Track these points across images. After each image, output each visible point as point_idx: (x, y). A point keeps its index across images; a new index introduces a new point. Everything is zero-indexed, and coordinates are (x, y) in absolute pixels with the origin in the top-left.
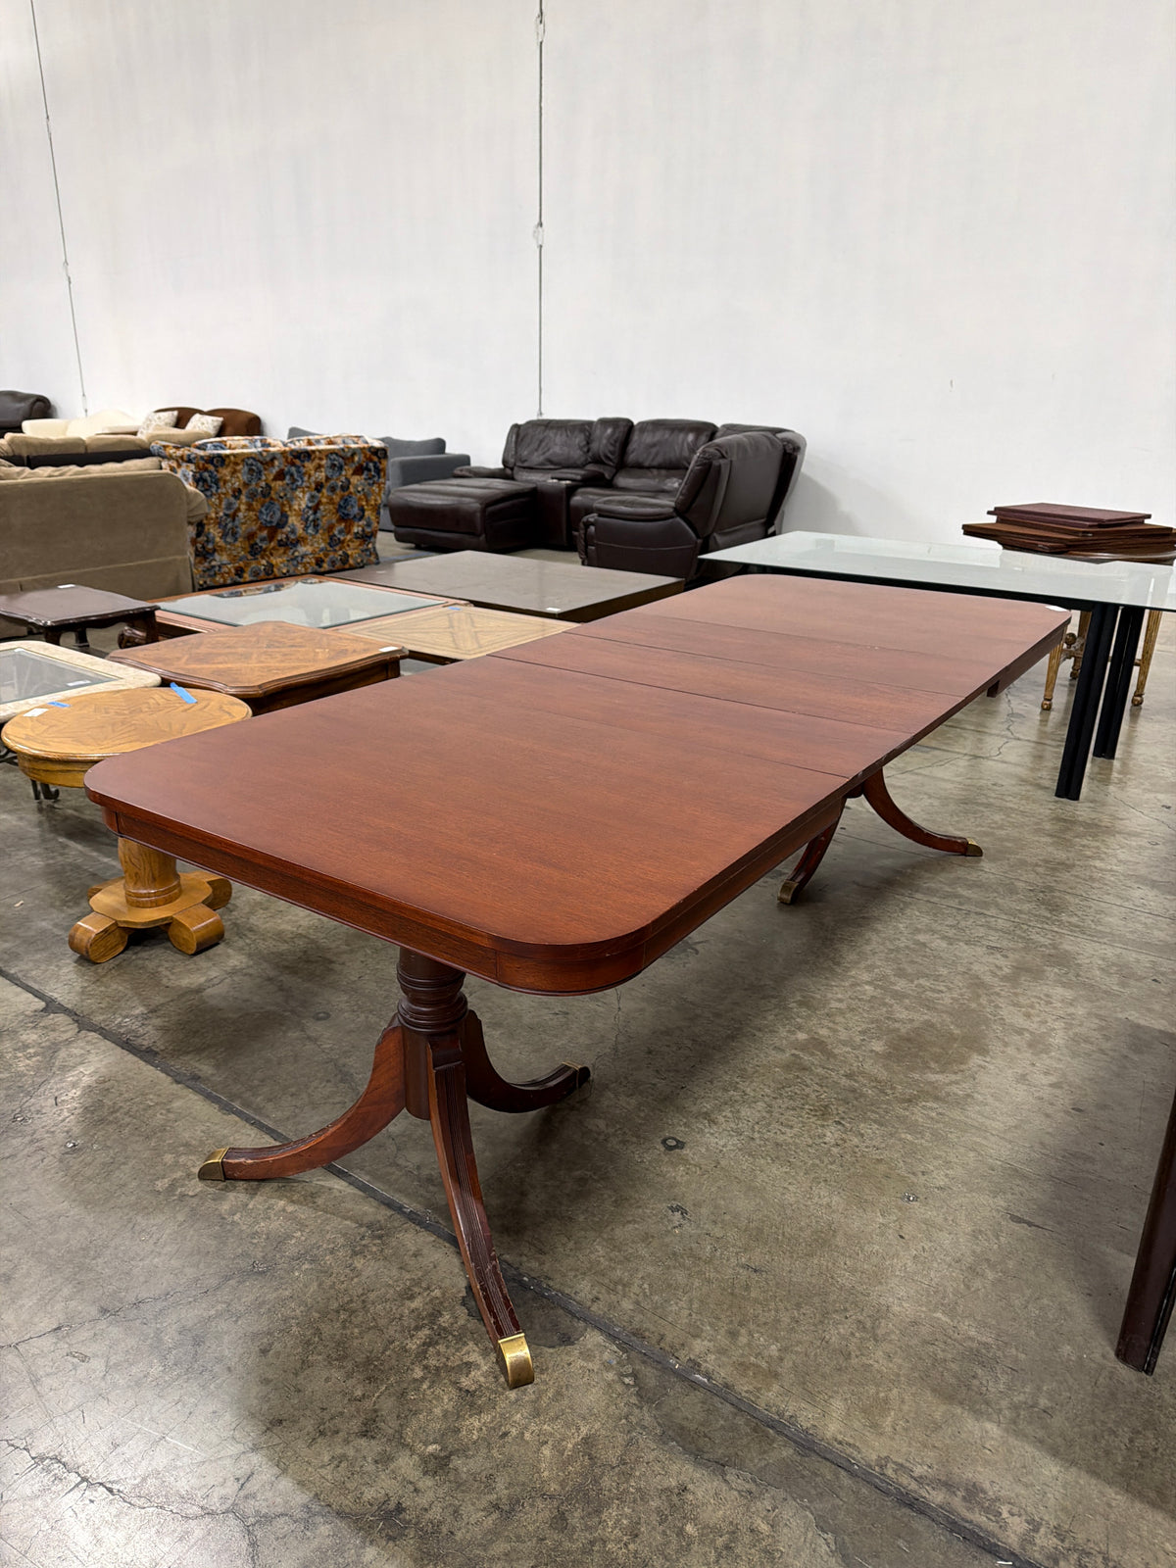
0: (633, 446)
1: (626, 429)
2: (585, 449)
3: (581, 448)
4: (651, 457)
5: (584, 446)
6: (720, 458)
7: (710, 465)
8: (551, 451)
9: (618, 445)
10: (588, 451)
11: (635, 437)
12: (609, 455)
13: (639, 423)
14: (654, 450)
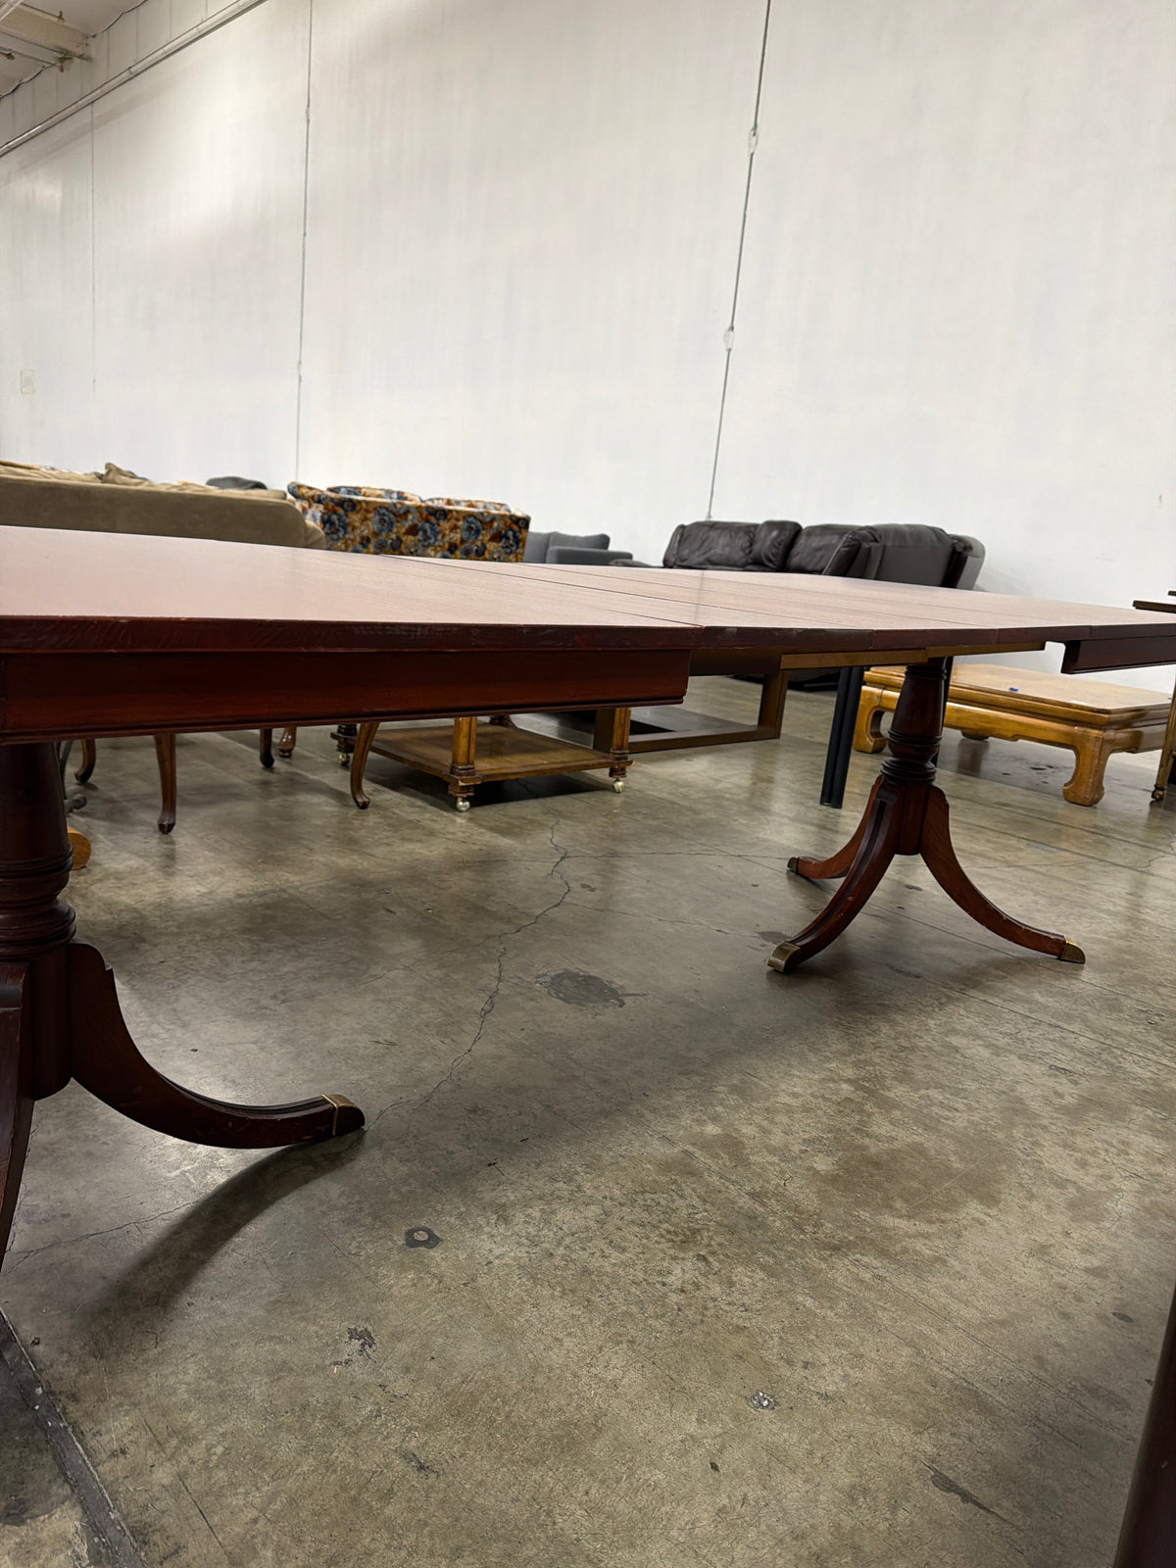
0: (795, 550)
1: (793, 533)
2: (747, 551)
3: (743, 550)
4: (815, 561)
5: (747, 547)
6: (871, 541)
7: (859, 547)
8: (712, 551)
9: (781, 547)
10: (750, 552)
11: (802, 541)
12: (771, 556)
13: (807, 528)
14: (819, 554)
